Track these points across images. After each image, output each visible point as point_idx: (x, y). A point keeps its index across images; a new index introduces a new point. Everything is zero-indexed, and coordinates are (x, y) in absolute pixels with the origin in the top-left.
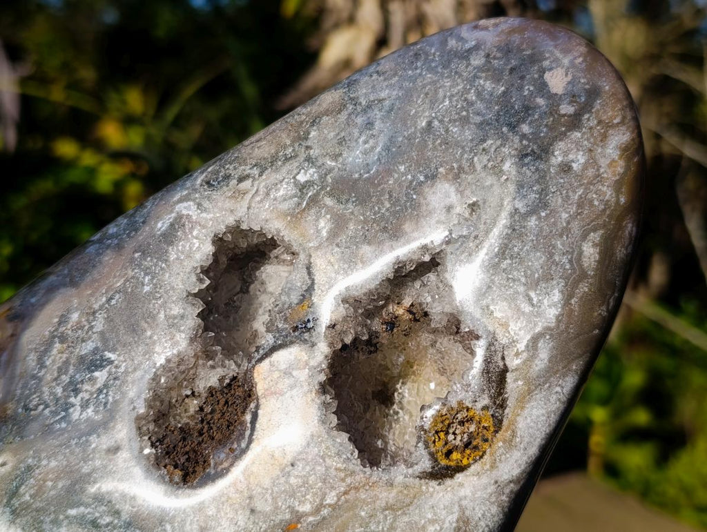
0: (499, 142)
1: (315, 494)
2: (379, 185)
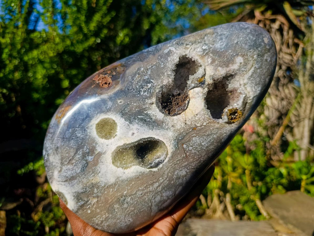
0: (253, 51)
1: (201, 122)
2: (224, 54)
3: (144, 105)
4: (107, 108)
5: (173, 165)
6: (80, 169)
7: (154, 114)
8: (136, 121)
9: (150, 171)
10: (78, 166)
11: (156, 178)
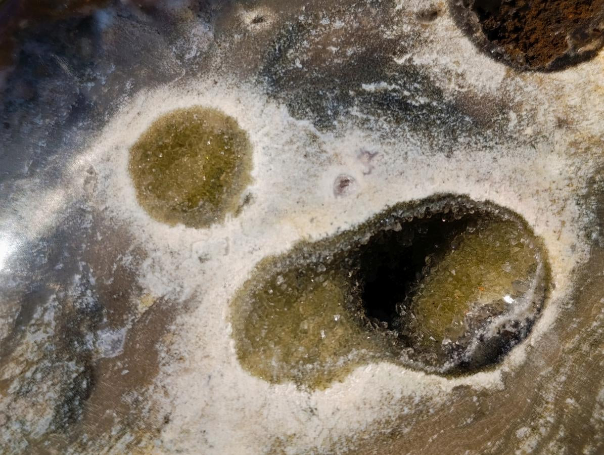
3: (386, 25)
4: (187, 56)
5: (585, 347)
6: (49, 414)
7: (452, 66)
8: (355, 111)
9: (461, 387)
10: (36, 395)
11: (497, 431)
